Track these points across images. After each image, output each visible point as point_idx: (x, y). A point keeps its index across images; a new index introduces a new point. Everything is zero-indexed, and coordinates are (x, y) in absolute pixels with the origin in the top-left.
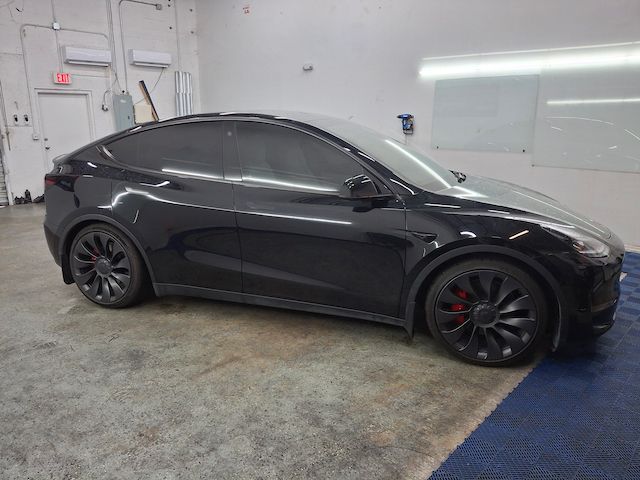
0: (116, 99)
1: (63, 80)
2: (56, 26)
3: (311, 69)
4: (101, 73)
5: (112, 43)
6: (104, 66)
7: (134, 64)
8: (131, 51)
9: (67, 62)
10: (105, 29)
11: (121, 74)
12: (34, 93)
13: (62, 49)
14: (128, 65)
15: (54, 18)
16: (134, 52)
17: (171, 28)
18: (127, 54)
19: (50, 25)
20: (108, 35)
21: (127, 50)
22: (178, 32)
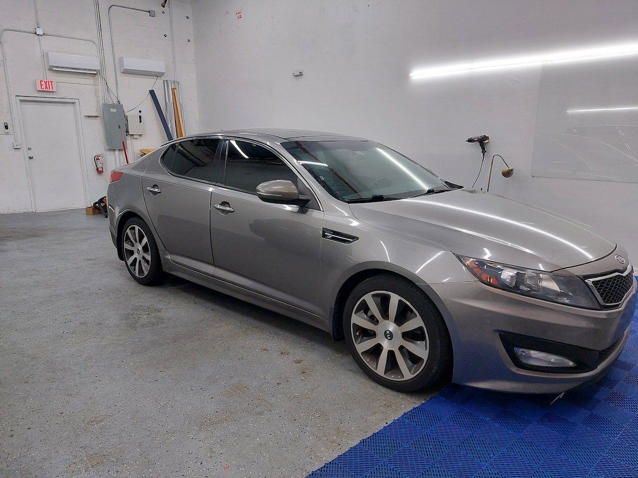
0: (106, 107)
1: (46, 88)
2: (39, 32)
3: (301, 74)
4: (90, 80)
5: (101, 49)
6: (94, 74)
7: (127, 72)
8: (121, 59)
10: (94, 36)
12: (15, 101)
13: (45, 56)
14: (118, 73)
15: (38, 24)
16: (125, 60)
17: (165, 36)
18: (117, 61)
19: (32, 30)
20: (96, 40)
21: (117, 57)
22: (173, 40)
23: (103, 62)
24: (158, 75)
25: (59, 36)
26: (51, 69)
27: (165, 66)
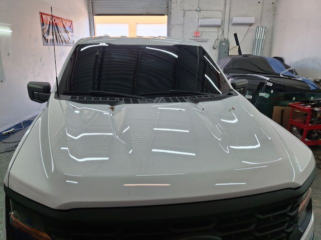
0: (221, 42)
1: (197, 35)
2: (198, 10)
4: (215, 29)
5: (224, 14)
6: (218, 26)
7: (235, 24)
8: (232, 18)
9: (201, 26)
10: (222, 8)
11: (226, 30)
14: (230, 25)
15: (199, 6)
16: (234, 18)
17: (259, 3)
19: (196, 9)
20: (222, 10)
22: (263, 5)
23: (223, 21)
24: (251, 25)
25: (207, 10)
27: (256, 19)
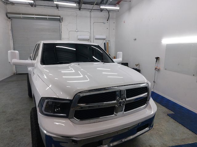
2: (77, 31)
3: (135, 39)
5: (90, 34)
6: (88, 40)
7: (96, 39)
10: (89, 30)
13: (77, 36)
14: (94, 39)
15: (77, 29)
16: (96, 36)
17: (107, 29)
18: (94, 36)
19: (75, 31)
20: (89, 32)
21: (94, 35)
22: (109, 30)
23: (90, 37)
24: (104, 39)
25: (81, 31)
26: (78, 39)
27: (106, 37)
